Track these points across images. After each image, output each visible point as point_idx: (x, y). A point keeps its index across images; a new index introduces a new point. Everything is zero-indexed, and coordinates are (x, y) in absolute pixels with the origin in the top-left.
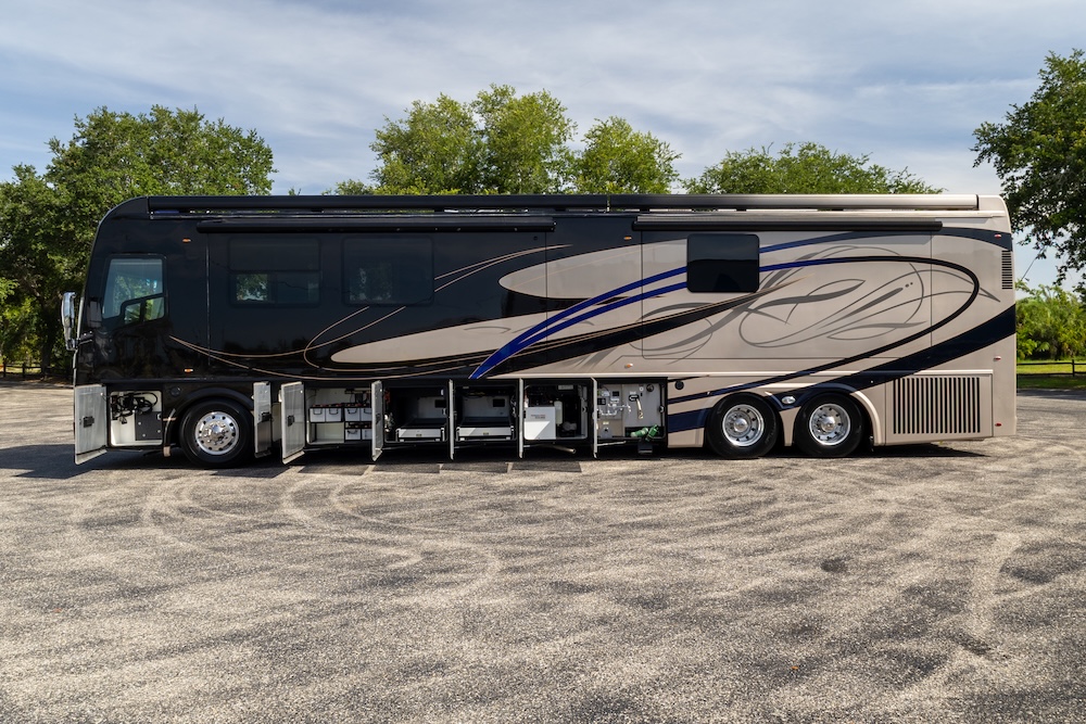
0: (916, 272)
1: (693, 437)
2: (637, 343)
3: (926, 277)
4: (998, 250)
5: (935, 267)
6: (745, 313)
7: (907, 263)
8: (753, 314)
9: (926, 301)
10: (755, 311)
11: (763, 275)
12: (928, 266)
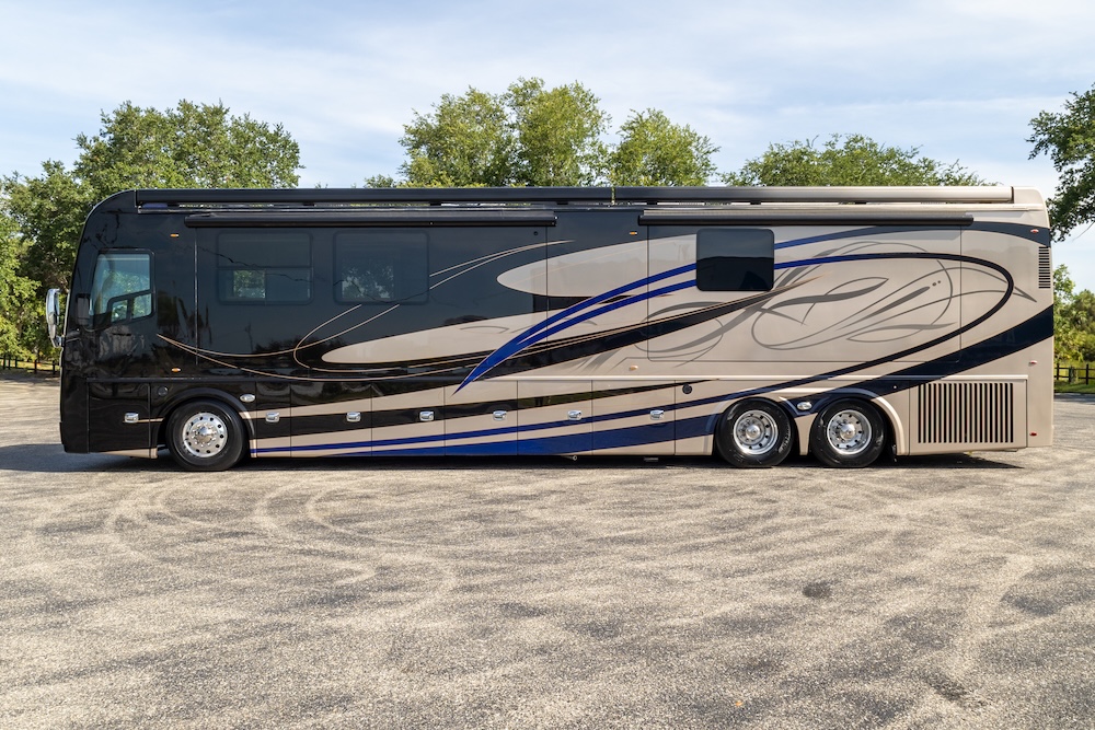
0: (945, 270)
1: (702, 445)
2: (643, 344)
3: (955, 275)
4: (1035, 247)
5: (965, 264)
6: (758, 313)
7: (935, 261)
8: (766, 314)
9: (956, 301)
10: (770, 310)
11: (777, 273)
12: (957, 264)
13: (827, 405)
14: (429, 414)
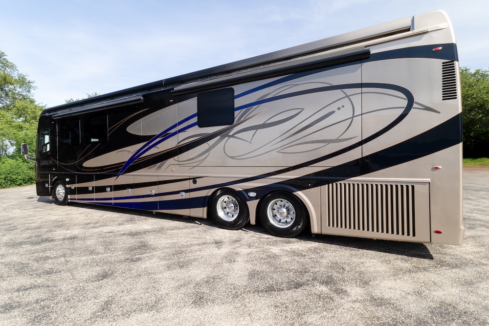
0: (348, 96)
1: (202, 212)
2: (176, 158)
3: (356, 100)
5: (365, 90)
6: (227, 138)
7: (339, 91)
8: (231, 139)
9: (357, 120)
10: (233, 136)
11: (236, 113)
12: (359, 90)
13: (266, 195)
14: (109, 189)
